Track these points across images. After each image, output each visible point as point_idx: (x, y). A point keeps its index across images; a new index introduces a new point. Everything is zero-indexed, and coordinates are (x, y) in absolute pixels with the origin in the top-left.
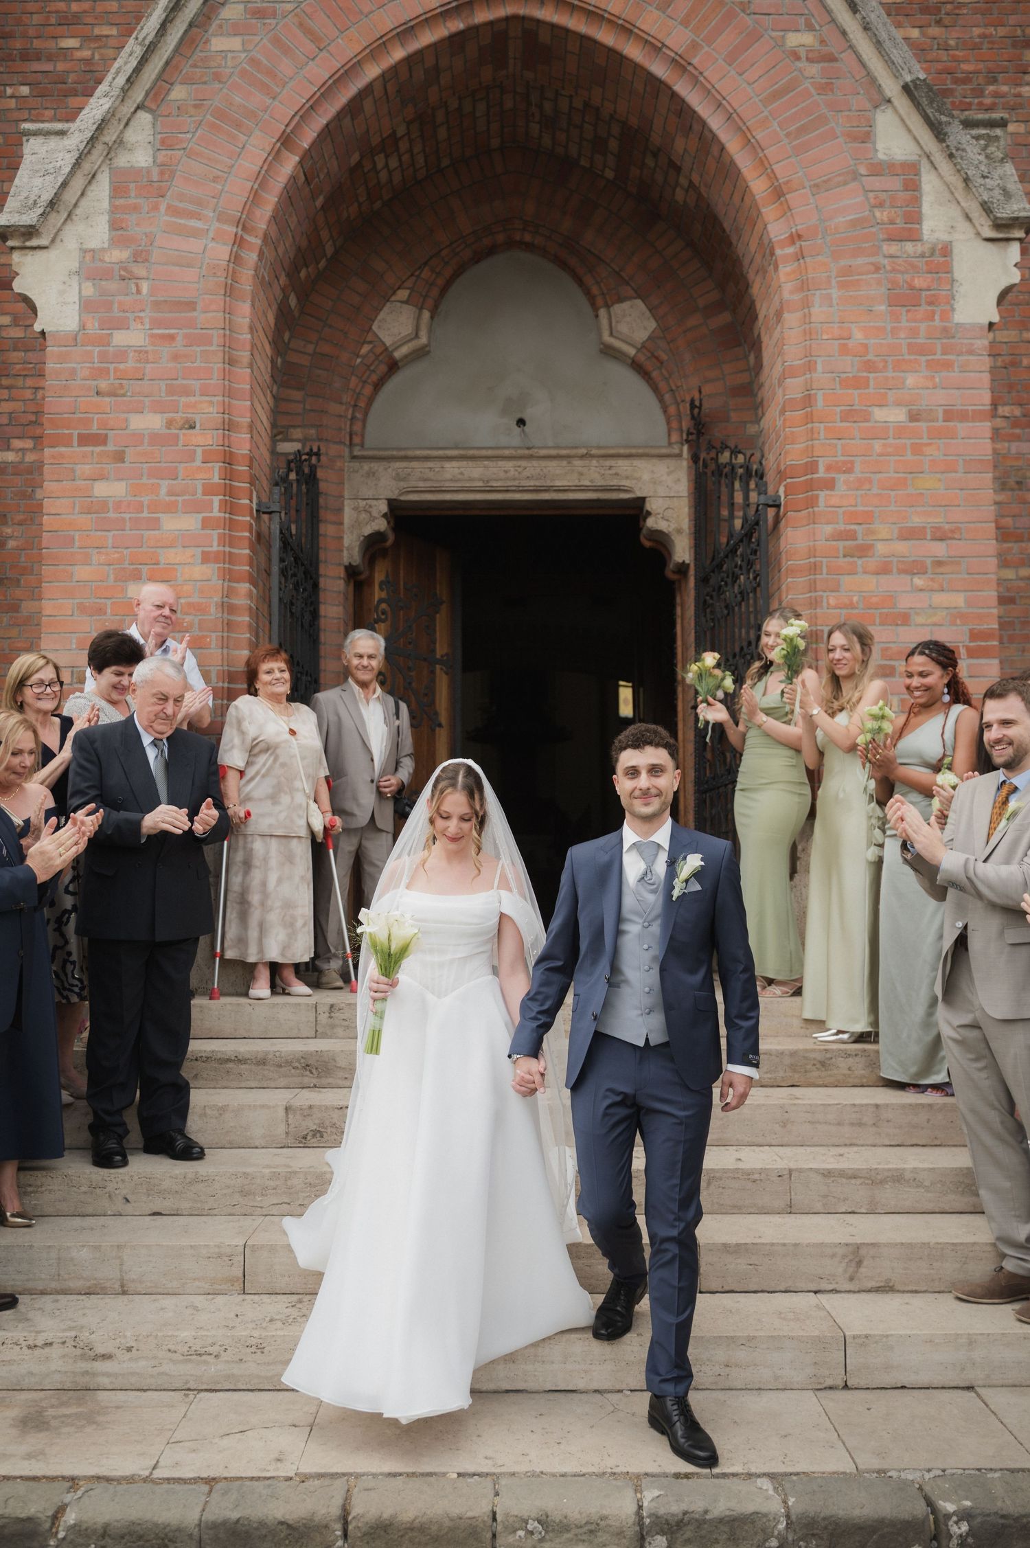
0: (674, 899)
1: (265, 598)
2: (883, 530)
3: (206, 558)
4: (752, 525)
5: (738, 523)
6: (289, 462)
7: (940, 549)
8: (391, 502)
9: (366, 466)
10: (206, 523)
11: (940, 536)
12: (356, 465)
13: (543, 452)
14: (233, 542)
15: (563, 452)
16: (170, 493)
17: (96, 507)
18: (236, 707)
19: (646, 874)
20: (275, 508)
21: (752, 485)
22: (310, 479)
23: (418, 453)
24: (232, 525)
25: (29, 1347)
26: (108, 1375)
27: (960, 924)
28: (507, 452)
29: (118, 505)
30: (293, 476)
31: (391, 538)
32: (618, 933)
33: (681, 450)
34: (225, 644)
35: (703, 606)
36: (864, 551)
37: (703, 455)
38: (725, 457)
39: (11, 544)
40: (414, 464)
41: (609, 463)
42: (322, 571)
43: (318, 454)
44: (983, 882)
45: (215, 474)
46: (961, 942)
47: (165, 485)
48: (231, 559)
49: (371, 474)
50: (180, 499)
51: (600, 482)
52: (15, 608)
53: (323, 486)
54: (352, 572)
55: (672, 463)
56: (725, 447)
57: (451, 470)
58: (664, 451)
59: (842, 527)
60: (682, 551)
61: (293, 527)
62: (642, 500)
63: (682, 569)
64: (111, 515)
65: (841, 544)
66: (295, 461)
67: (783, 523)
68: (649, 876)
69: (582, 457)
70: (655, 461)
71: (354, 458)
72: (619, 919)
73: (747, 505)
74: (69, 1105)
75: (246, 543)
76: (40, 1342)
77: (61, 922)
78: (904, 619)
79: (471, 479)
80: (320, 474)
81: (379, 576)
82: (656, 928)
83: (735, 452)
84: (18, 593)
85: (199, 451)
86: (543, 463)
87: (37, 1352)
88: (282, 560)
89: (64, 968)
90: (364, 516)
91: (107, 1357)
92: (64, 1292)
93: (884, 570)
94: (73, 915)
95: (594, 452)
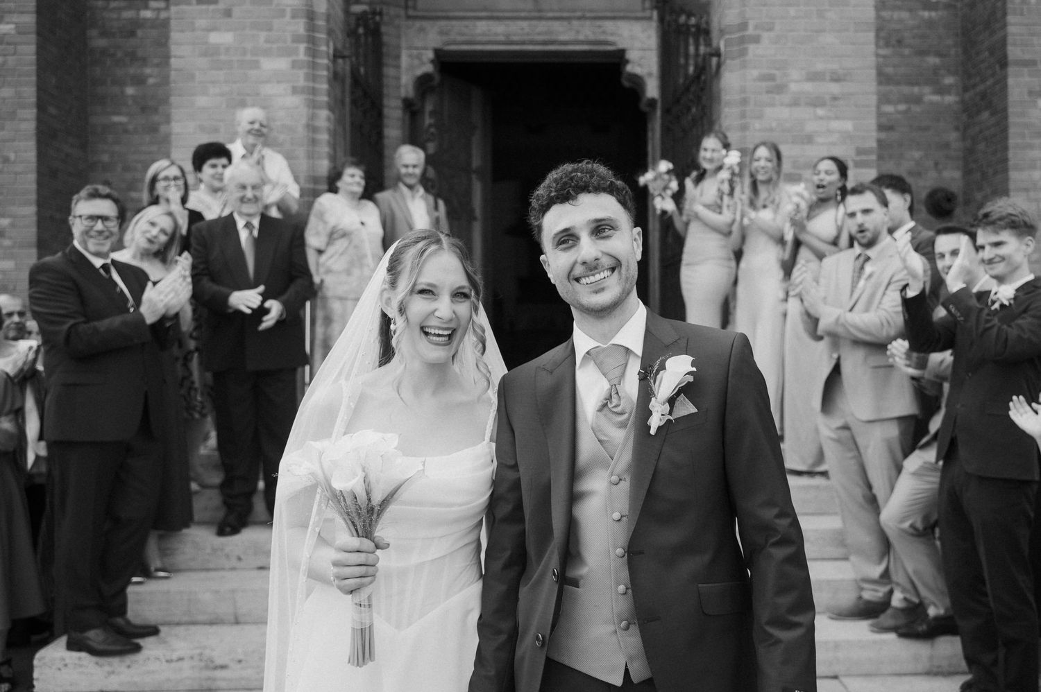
0: (653, 432)
1: (339, 121)
2: (795, 74)
3: (295, 91)
4: (702, 69)
5: (691, 69)
6: (358, 19)
7: (835, 88)
8: (438, 52)
9: (418, 24)
10: (295, 65)
11: (836, 79)
12: (410, 23)
13: (550, 14)
14: (314, 78)
15: (565, 14)
16: (267, 41)
17: (211, 52)
18: (320, 204)
19: (610, 398)
20: (347, 53)
21: (701, 41)
22: (375, 33)
23: (457, 14)
24: (314, 66)
25: (167, 661)
26: (224, 679)
27: (835, 356)
28: (523, 14)
29: (228, 50)
30: (361, 31)
31: (437, 78)
32: (574, 497)
33: (652, 14)
34: (311, 156)
35: (666, 130)
36: (780, 89)
37: (668, 18)
38: (683, 19)
39: (151, 81)
40: (454, 23)
41: (599, 23)
42: (386, 102)
43: (381, 14)
44: (852, 326)
45: (300, 27)
46: (836, 370)
47: (263, 35)
48: (314, 91)
49: (422, 30)
50: (275, 46)
51: (592, 37)
52: (154, 129)
53: (385, 39)
54: (408, 105)
55: (645, 23)
56: (682, 11)
57: (481, 27)
58: (640, 14)
59: (765, 71)
60: (652, 90)
61: (362, 70)
62: (622, 52)
63: (652, 102)
64: (223, 57)
65: (764, 84)
66: (362, 18)
67: (723, 68)
68: (615, 401)
69: (579, 18)
70: (633, 22)
71: (409, 17)
72: (574, 474)
73: (697, 55)
74: (196, 492)
75: (325, 80)
76: (175, 657)
77: (187, 359)
78: (809, 139)
79: (496, 34)
80: (384, 29)
81: (429, 107)
82: (625, 485)
83: (689, 15)
84: (156, 118)
85: (288, 10)
86: (550, 23)
87: (173, 665)
88: (352, 93)
89: (189, 394)
90: (416, 62)
91: (223, 667)
92: (194, 623)
93: (795, 103)
94: (196, 355)
95: (588, 15)
